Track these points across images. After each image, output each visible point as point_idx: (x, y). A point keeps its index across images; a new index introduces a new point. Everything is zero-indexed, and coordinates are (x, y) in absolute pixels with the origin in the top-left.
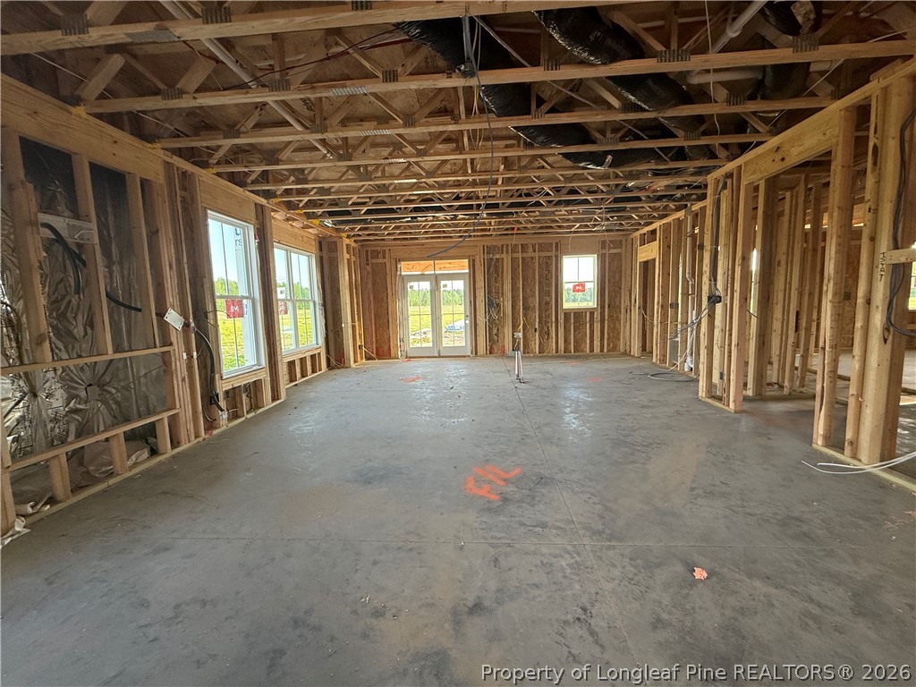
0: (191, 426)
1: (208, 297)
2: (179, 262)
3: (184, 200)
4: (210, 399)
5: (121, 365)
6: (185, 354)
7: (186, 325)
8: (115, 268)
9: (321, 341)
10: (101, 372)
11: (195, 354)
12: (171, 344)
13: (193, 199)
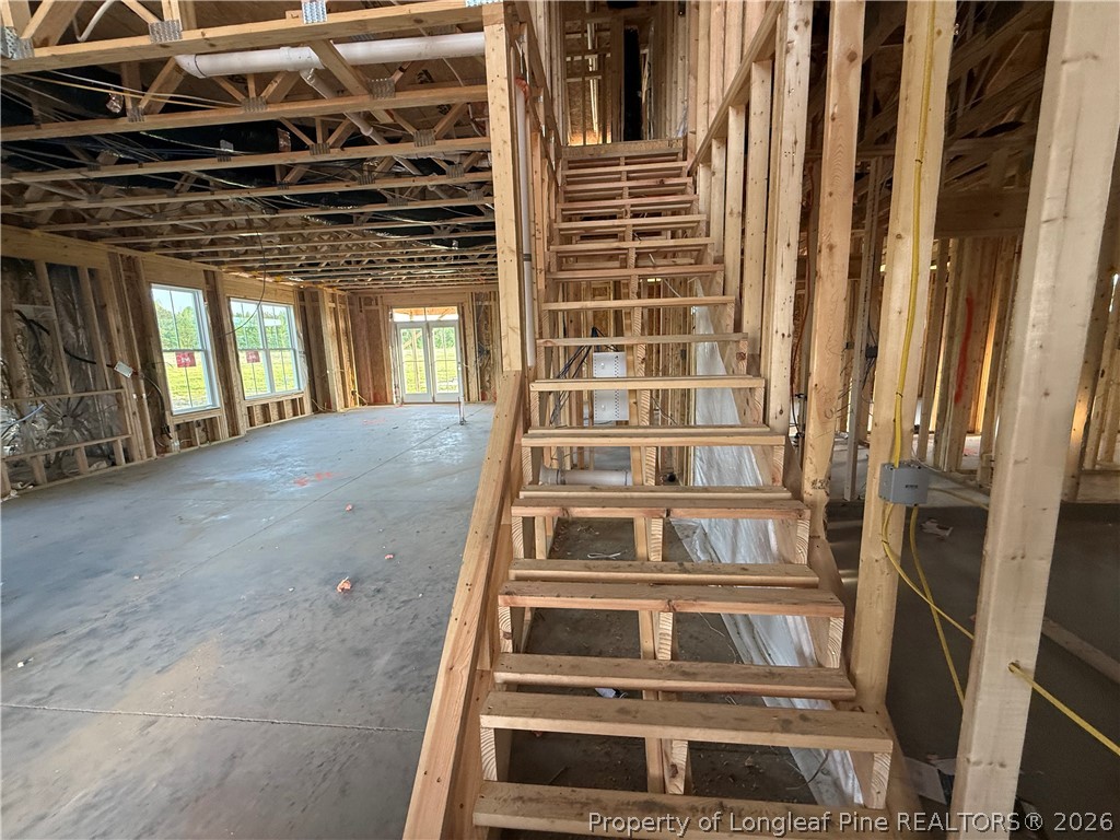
0: (143, 448)
1: (155, 352)
2: (126, 326)
3: (129, 278)
4: (161, 430)
5: (90, 402)
6: (135, 396)
7: (135, 374)
8: (81, 331)
9: (305, 386)
10: (74, 407)
11: (144, 395)
12: (122, 388)
13: (138, 276)
